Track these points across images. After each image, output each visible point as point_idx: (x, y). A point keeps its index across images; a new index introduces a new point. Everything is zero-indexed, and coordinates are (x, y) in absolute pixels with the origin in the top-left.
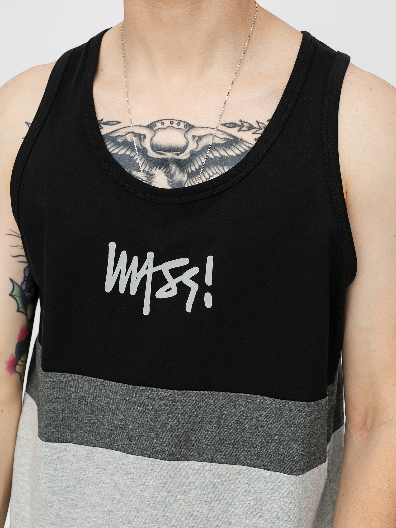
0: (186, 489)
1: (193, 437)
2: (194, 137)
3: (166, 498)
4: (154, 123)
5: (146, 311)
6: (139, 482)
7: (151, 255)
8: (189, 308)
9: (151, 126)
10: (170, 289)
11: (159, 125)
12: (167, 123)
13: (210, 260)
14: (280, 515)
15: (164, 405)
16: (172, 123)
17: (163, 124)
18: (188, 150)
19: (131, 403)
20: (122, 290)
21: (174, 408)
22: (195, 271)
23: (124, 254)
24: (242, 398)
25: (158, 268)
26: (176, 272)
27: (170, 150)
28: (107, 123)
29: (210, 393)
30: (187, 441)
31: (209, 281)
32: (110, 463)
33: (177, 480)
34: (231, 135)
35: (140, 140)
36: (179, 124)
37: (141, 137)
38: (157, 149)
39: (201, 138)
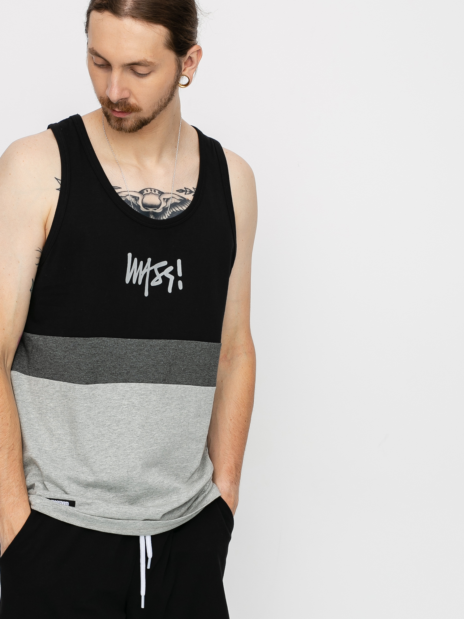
2: (164, 199)
3: (162, 408)
4: (143, 191)
5: (146, 294)
6: (147, 400)
7: (149, 260)
8: (170, 290)
9: (141, 192)
10: (158, 280)
11: (145, 192)
12: (149, 191)
13: (179, 262)
15: (160, 349)
16: (152, 190)
17: (147, 191)
18: (161, 207)
19: (141, 350)
20: (134, 282)
21: (165, 351)
22: (171, 268)
23: (136, 259)
24: (193, 343)
25: (152, 268)
26: (161, 270)
27: (152, 206)
29: (180, 341)
31: (180, 274)
32: (127, 391)
33: (166, 396)
34: (182, 197)
35: (136, 200)
36: (155, 191)
37: (137, 199)
38: (145, 206)
39: (168, 199)
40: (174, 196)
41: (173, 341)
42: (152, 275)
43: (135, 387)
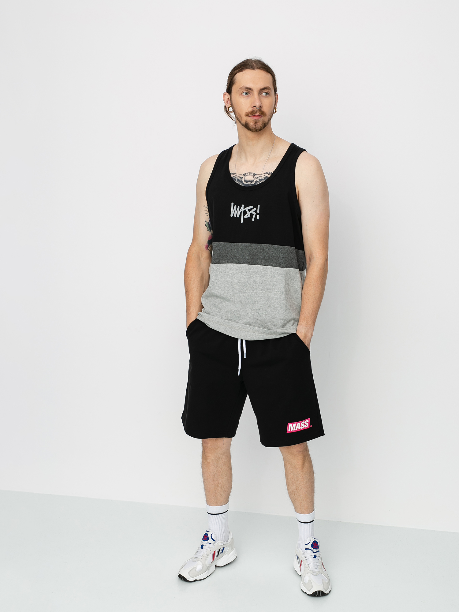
0: (253, 273)
1: (255, 258)
2: (256, 177)
3: (247, 276)
4: (245, 174)
5: (242, 222)
7: (243, 206)
8: (253, 220)
9: (244, 175)
10: (248, 215)
11: (246, 174)
12: (249, 174)
13: (259, 206)
14: (280, 280)
15: (247, 248)
16: (250, 174)
17: (247, 174)
18: (254, 181)
19: (238, 248)
20: (235, 216)
22: (255, 209)
23: (235, 206)
25: (245, 209)
26: (250, 210)
27: (249, 181)
28: (232, 174)
30: (253, 259)
31: (258, 212)
32: (232, 267)
34: (266, 176)
35: (241, 179)
36: (252, 174)
37: (241, 178)
38: (245, 181)
39: (258, 177)
40: (262, 176)
41: (254, 244)
42: (245, 213)
43: (235, 266)
